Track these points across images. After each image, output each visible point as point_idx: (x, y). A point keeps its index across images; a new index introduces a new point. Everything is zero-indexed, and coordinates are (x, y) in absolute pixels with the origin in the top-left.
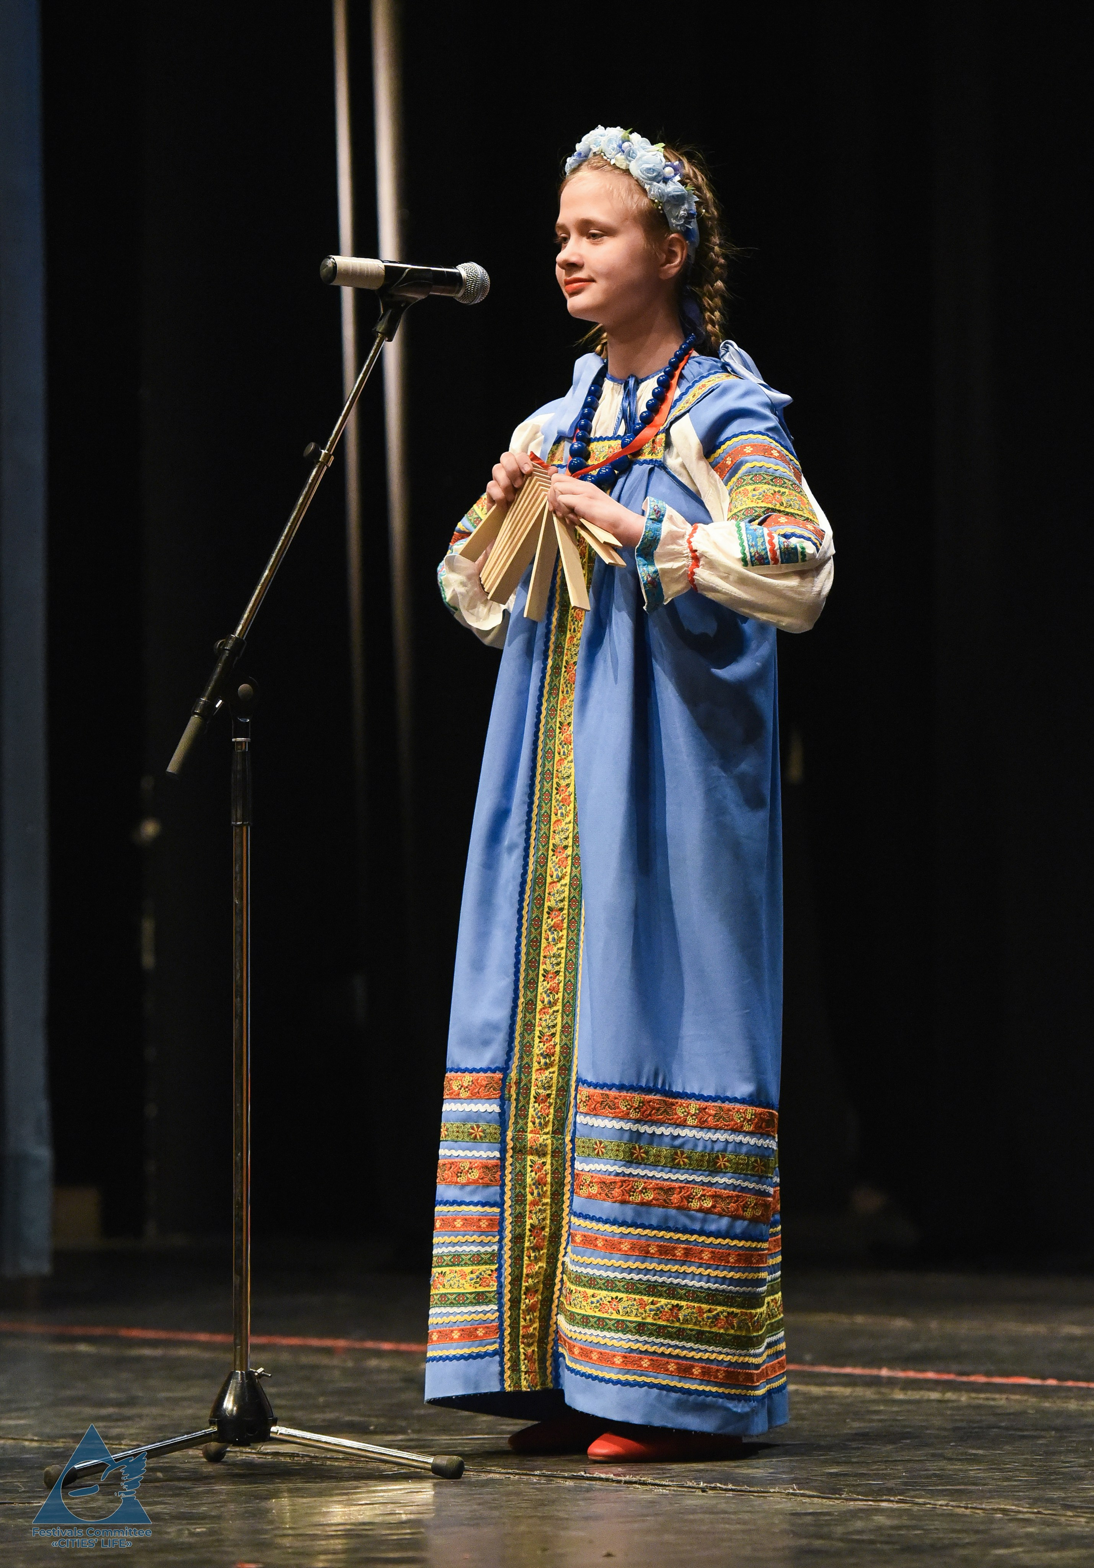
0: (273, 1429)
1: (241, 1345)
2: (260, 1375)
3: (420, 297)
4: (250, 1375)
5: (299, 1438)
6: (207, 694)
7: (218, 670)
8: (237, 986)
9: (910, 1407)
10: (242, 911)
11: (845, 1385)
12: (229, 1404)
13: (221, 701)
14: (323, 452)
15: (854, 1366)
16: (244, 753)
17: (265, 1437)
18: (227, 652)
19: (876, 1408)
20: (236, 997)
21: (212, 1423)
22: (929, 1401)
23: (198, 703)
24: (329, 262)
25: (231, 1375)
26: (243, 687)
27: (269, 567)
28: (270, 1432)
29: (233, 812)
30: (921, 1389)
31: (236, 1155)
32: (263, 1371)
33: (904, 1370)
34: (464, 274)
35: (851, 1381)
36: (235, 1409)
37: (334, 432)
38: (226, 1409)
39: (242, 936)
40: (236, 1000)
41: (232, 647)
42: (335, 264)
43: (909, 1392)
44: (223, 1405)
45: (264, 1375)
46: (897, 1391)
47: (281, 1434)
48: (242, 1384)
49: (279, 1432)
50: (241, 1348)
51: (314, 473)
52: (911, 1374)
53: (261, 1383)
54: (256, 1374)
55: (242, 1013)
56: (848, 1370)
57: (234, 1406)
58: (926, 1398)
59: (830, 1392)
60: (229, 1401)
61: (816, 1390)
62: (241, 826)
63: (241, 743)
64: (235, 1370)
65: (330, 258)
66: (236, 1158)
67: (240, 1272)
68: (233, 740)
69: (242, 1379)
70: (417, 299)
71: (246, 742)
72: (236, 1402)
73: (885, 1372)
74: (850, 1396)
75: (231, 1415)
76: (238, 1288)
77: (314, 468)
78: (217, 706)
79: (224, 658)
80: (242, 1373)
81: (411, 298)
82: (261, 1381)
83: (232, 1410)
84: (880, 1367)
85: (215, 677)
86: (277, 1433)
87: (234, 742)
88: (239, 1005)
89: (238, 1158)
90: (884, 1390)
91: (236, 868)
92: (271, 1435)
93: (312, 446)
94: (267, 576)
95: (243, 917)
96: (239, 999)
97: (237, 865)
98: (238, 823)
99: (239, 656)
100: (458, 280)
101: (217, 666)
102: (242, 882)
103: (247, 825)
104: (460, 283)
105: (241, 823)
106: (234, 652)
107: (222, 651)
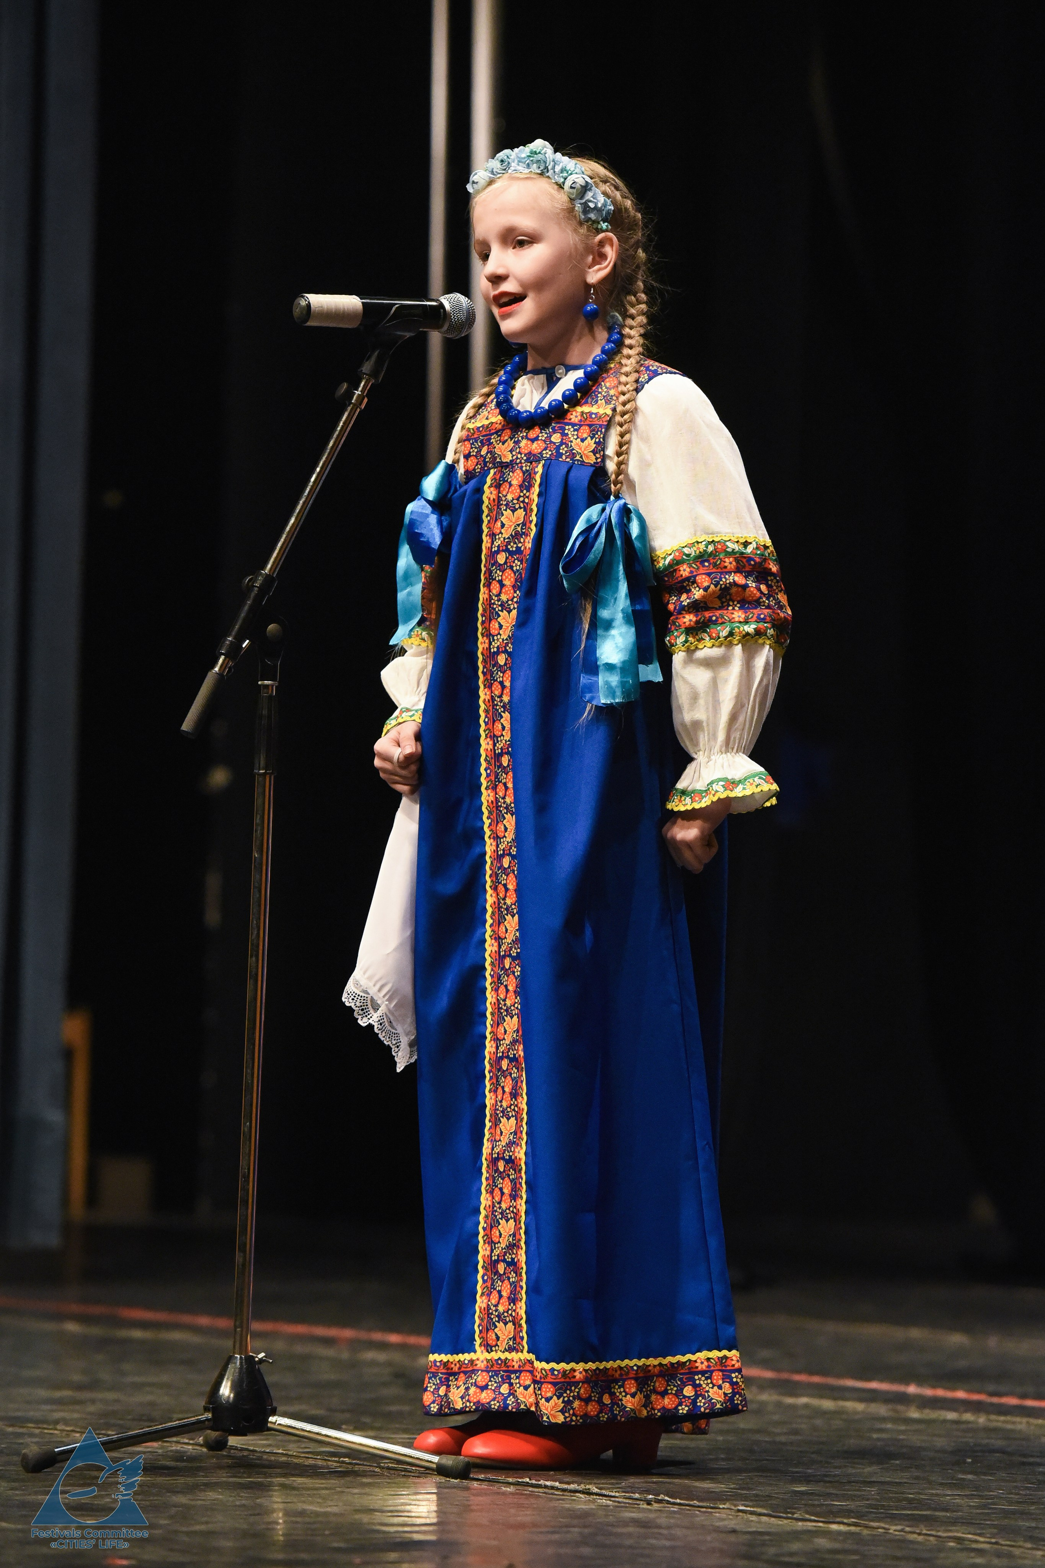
0: (272, 1419)
1: (242, 1327)
2: (261, 1361)
3: (408, 335)
4: (250, 1360)
5: (298, 1429)
6: (234, 633)
7: (246, 608)
8: (252, 944)
9: (922, 1427)
10: (261, 864)
11: (860, 1400)
12: (226, 1390)
13: (248, 641)
15: (882, 1380)
16: (271, 697)
17: (260, 1426)
18: (256, 589)
19: (883, 1426)
20: (251, 957)
21: (206, 1409)
22: (945, 1421)
23: (224, 642)
24: (302, 301)
25: (230, 1359)
26: (272, 627)
27: (295, 514)
28: (267, 1422)
29: (256, 761)
30: (942, 1408)
31: (245, 1124)
32: (264, 1357)
33: (934, 1387)
34: (447, 306)
35: (872, 1396)
36: (232, 1395)
38: (223, 1395)
39: (260, 892)
40: (251, 961)
41: (261, 585)
42: (310, 304)
43: (927, 1411)
44: (219, 1390)
45: (265, 1361)
46: (913, 1409)
47: (279, 1424)
48: (241, 1368)
49: (278, 1422)
50: (242, 1331)
52: (940, 1393)
53: (261, 1368)
54: (257, 1359)
55: (257, 974)
56: (874, 1385)
57: (231, 1392)
58: (942, 1418)
59: (842, 1407)
60: (226, 1386)
61: (827, 1404)
62: (264, 775)
63: (267, 686)
64: (234, 1353)
65: (302, 297)
66: (244, 1128)
67: (243, 1250)
68: (260, 683)
69: (241, 1363)
70: (406, 337)
71: (272, 686)
72: (233, 1388)
73: (912, 1389)
74: (863, 1412)
75: (228, 1401)
76: (241, 1267)
77: (346, 410)
78: (244, 646)
79: (253, 595)
80: (241, 1358)
81: (398, 335)
82: (263, 1368)
83: (229, 1397)
84: (907, 1384)
85: (243, 615)
86: (275, 1423)
87: (260, 685)
88: (254, 965)
89: (246, 1130)
90: (900, 1408)
91: (257, 820)
92: (269, 1425)
93: (344, 387)
94: (293, 524)
95: (262, 871)
96: (254, 959)
97: (258, 817)
98: (261, 771)
99: (269, 594)
100: (442, 310)
101: (246, 603)
102: (262, 834)
103: (270, 774)
104: (444, 314)
105: (264, 771)
106: (263, 589)
107: (250, 588)
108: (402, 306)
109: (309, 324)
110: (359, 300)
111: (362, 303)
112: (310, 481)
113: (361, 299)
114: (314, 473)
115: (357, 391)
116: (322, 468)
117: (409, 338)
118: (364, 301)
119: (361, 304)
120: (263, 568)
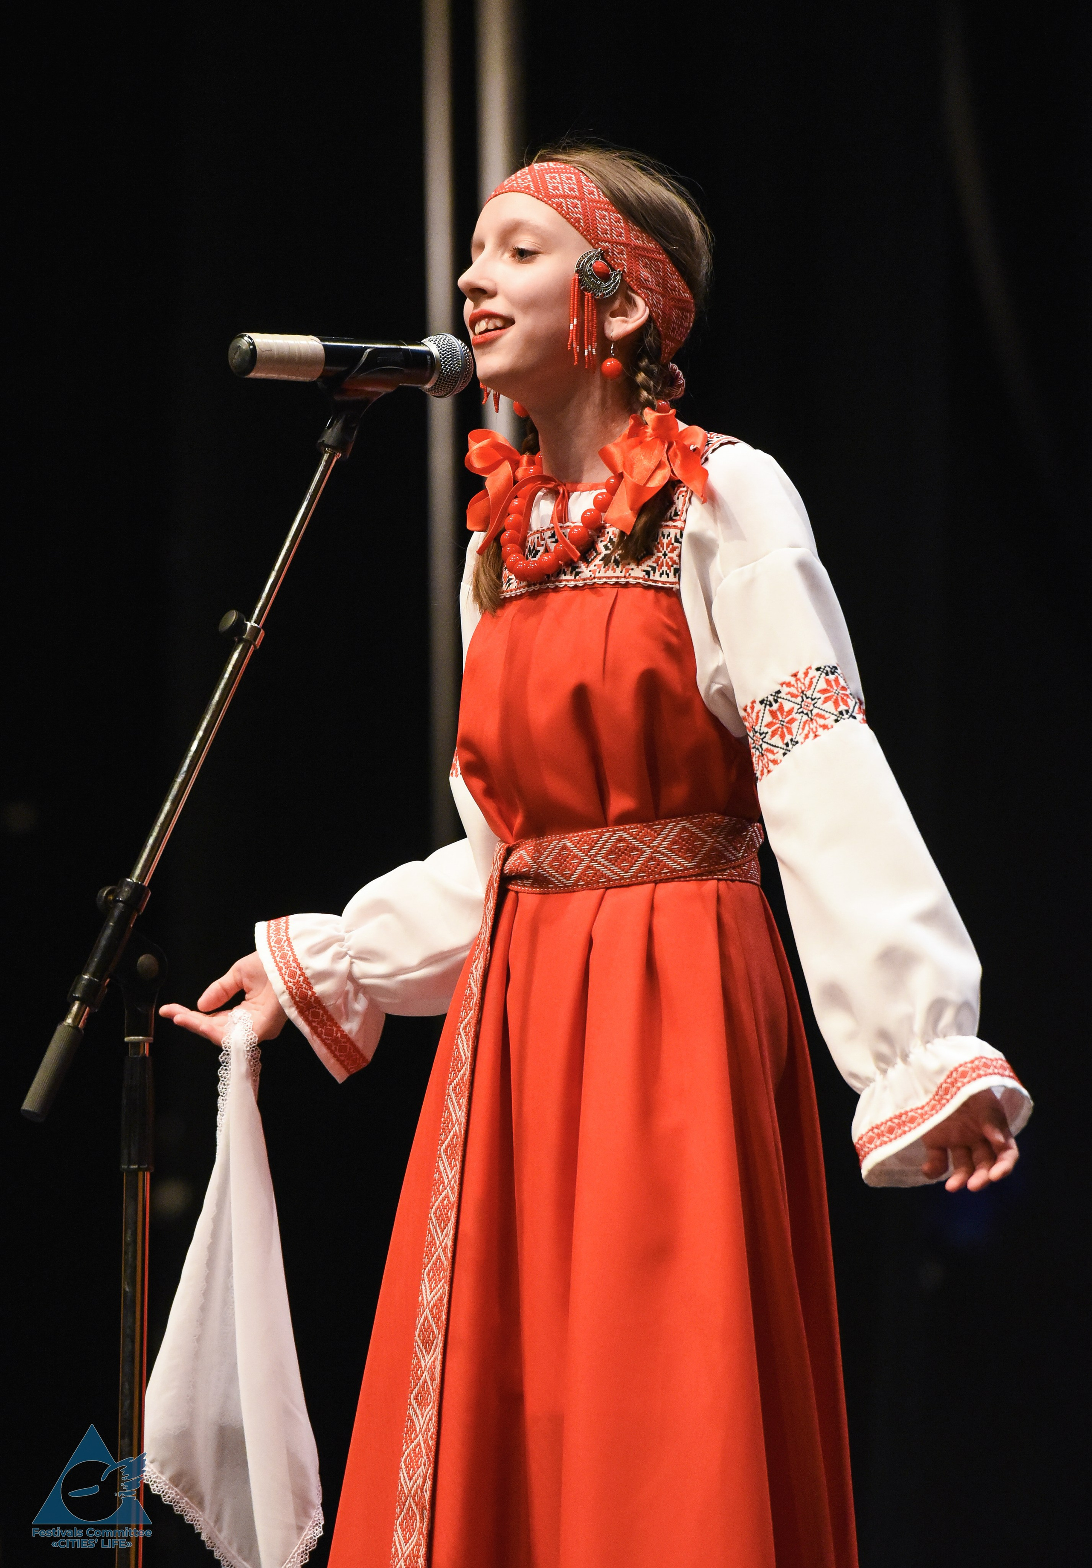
3: (383, 390)
6: (91, 969)
7: (108, 932)
10: (134, 1303)
14: (249, 625)
16: (143, 1059)
18: (121, 905)
20: (123, 1437)
23: (78, 982)
24: (244, 342)
26: (144, 960)
29: (125, 1152)
34: (435, 352)
37: (264, 595)
39: (133, 1341)
41: (128, 898)
42: (254, 347)
51: (236, 656)
62: (136, 1171)
63: (138, 1044)
65: (243, 337)
68: (126, 1039)
70: (380, 393)
71: (145, 1043)
77: (235, 650)
78: (106, 986)
79: (117, 913)
81: (372, 392)
85: (104, 942)
87: (129, 1041)
91: (127, 1237)
93: (232, 617)
95: (134, 1312)
96: (126, 1440)
97: (129, 1232)
98: (132, 1167)
99: (138, 911)
100: (429, 357)
101: (107, 925)
102: (135, 1257)
103: (144, 1170)
104: (432, 362)
105: (137, 1166)
106: (132, 903)
107: (110, 905)
108: (376, 349)
109: (252, 375)
110: (319, 341)
111: (324, 346)
112: (189, 750)
113: (322, 340)
114: (194, 740)
115: (250, 622)
116: (205, 731)
117: (384, 395)
118: (327, 343)
119: (322, 348)
120: (129, 874)
